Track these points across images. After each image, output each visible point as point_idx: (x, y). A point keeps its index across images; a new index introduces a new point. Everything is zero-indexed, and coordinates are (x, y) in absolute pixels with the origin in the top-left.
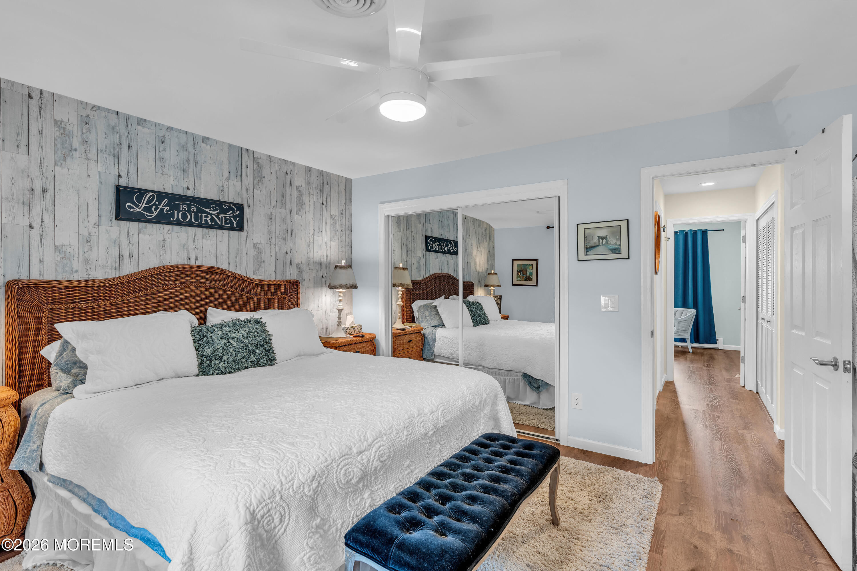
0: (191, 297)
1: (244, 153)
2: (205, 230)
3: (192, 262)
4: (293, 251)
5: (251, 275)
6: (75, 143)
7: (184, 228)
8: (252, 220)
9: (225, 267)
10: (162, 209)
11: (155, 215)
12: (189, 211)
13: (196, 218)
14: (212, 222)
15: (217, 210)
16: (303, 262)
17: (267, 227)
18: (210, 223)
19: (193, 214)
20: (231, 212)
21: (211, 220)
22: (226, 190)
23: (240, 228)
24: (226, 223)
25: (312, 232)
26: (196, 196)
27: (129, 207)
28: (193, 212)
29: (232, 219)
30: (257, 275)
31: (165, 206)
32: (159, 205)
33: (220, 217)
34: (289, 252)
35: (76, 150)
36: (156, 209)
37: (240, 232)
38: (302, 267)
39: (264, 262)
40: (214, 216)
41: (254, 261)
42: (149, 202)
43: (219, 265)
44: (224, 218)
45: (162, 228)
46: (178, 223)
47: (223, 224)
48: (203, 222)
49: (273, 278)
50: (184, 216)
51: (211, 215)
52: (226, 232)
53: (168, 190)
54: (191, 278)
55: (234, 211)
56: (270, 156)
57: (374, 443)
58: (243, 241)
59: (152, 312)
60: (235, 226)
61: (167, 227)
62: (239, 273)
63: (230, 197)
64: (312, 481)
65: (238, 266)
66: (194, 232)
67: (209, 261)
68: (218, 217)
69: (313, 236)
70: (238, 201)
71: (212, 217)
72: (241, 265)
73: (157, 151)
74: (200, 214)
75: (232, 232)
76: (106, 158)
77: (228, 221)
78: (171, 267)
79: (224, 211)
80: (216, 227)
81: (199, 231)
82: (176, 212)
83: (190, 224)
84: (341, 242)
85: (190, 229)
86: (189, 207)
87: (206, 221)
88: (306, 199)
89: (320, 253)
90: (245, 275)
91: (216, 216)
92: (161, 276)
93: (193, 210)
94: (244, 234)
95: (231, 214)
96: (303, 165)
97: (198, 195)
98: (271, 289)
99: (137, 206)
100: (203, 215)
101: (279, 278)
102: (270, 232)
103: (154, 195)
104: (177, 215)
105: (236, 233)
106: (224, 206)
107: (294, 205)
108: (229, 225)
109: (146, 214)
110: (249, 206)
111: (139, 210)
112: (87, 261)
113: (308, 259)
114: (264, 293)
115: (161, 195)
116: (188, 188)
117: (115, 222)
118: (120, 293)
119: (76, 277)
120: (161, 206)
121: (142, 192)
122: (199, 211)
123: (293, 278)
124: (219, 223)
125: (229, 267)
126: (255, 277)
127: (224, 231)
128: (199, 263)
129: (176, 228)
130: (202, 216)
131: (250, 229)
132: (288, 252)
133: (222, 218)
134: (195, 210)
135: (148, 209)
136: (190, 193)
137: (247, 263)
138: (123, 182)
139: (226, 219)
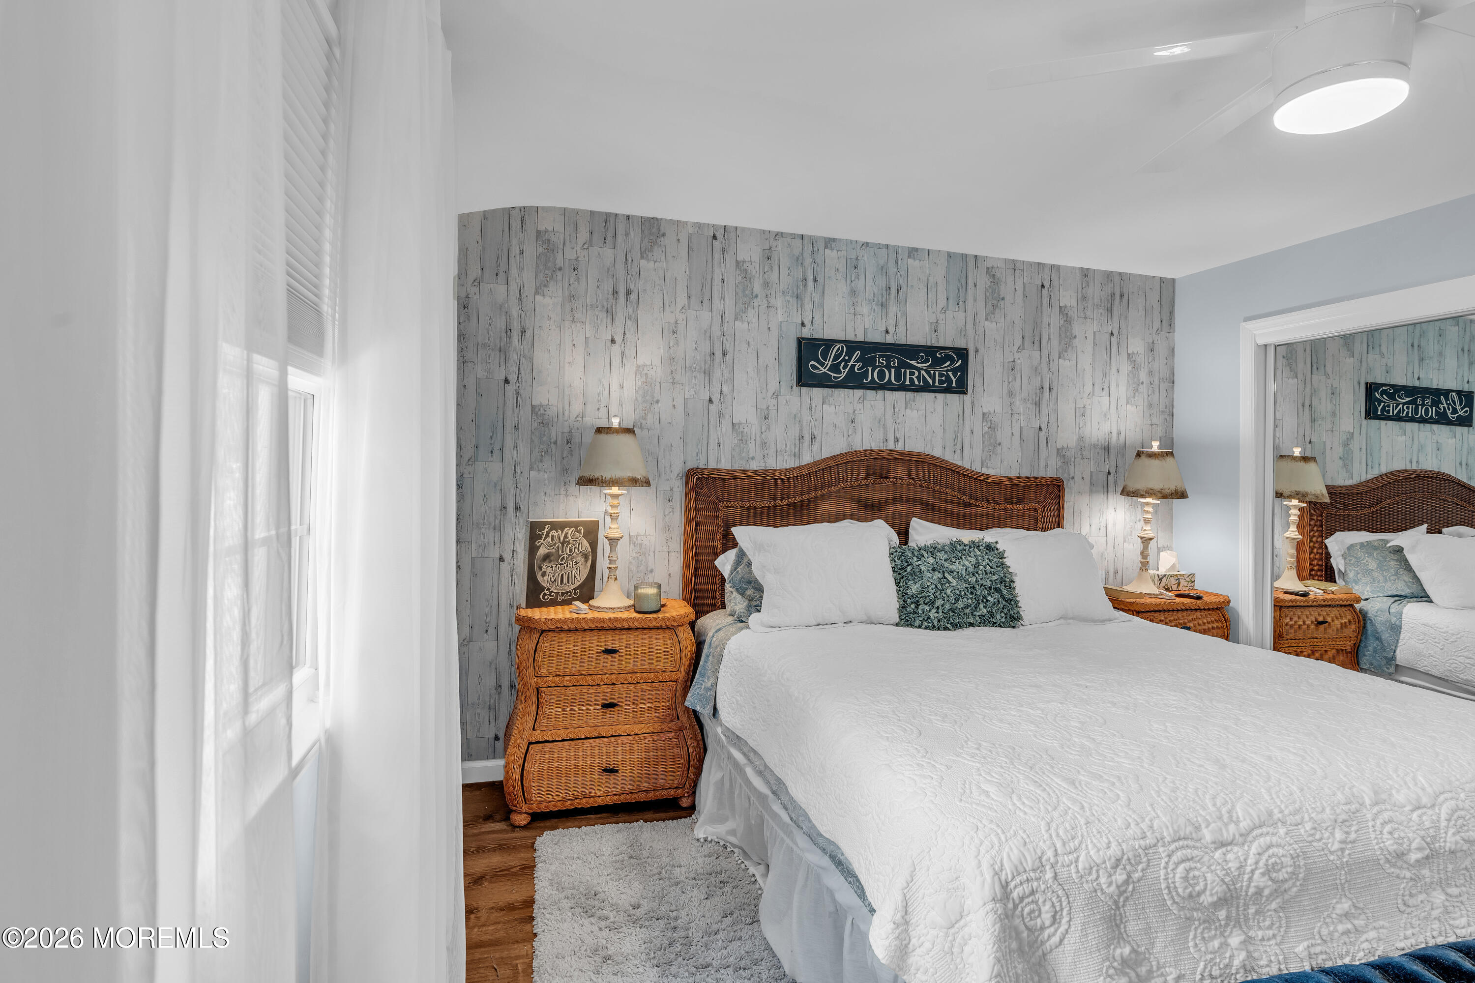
0: (887, 499)
1: (971, 262)
2: (910, 394)
3: (891, 446)
4: (1053, 425)
5: (977, 467)
6: (756, 286)
7: (880, 393)
8: (982, 375)
9: (938, 453)
10: (853, 367)
11: (843, 375)
12: (888, 367)
13: (898, 376)
14: (919, 382)
15: (927, 361)
16: (1072, 444)
17: (1006, 384)
18: (917, 383)
19: (893, 370)
20: (948, 363)
21: (918, 378)
22: (941, 328)
23: (961, 389)
24: (941, 382)
25: (1088, 388)
26: (898, 342)
27: (814, 367)
28: (893, 368)
29: (950, 373)
30: (988, 468)
31: (857, 361)
32: (849, 360)
33: (932, 372)
34: (1044, 427)
35: (757, 296)
36: (845, 367)
37: (961, 395)
38: (1068, 454)
39: (1000, 444)
40: (923, 372)
41: (983, 443)
42: (837, 357)
43: (928, 451)
44: (937, 373)
45: (851, 395)
46: (873, 386)
47: (937, 384)
48: (908, 382)
49: (1015, 473)
50: (881, 375)
51: (919, 369)
52: (940, 396)
53: (861, 338)
54: (888, 471)
55: (953, 361)
56: (1013, 260)
57: (1255, 833)
58: (966, 409)
59: (837, 520)
60: (954, 385)
61: (859, 393)
62: (959, 463)
63: (948, 338)
64: (1115, 867)
65: (958, 452)
66: (894, 398)
67: (914, 444)
68: (928, 372)
69: (1091, 395)
70: (960, 344)
71: (920, 373)
72: (962, 450)
73: (848, 282)
74: (903, 370)
75: (948, 395)
76: (789, 302)
77: (944, 378)
78: (862, 453)
79: (937, 362)
80: (927, 388)
81: (902, 397)
82: (870, 369)
83: (889, 387)
84: (1150, 405)
85: (888, 394)
86: (888, 362)
87: (911, 380)
88: (1078, 329)
89: (1105, 428)
90: (967, 465)
91: (925, 371)
92: (849, 466)
93: (894, 364)
94: (968, 398)
95: (948, 366)
96: (1074, 268)
97: (902, 340)
98: (1012, 492)
99: (822, 364)
100: (908, 371)
101: (1026, 473)
102: (1011, 393)
103: (842, 346)
104: (872, 374)
105: (956, 397)
106: (938, 355)
107: (1055, 342)
108: (945, 385)
109: (833, 375)
110: (976, 351)
111: (824, 370)
112: (764, 445)
113: (1081, 439)
114: (999, 498)
115: (852, 346)
116: (887, 332)
117: (796, 389)
118: (799, 489)
119: (753, 466)
120: (851, 363)
121: (828, 344)
122: (903, 365)
123: (1052, 473)
124: (931, 382)
125: (944, 454)
126: (984, 471)
127: (937, 394)
128: (899, 447)
129: (870, 393)
130: (905, 372)
131: (979, 389)
132: (1042, 427)
133: (934, 374)
134: (896, 365)
135: (835, 368)
136: (890, 339)
137: (971, 447)
138: (806, 333)
139: (941, 375)
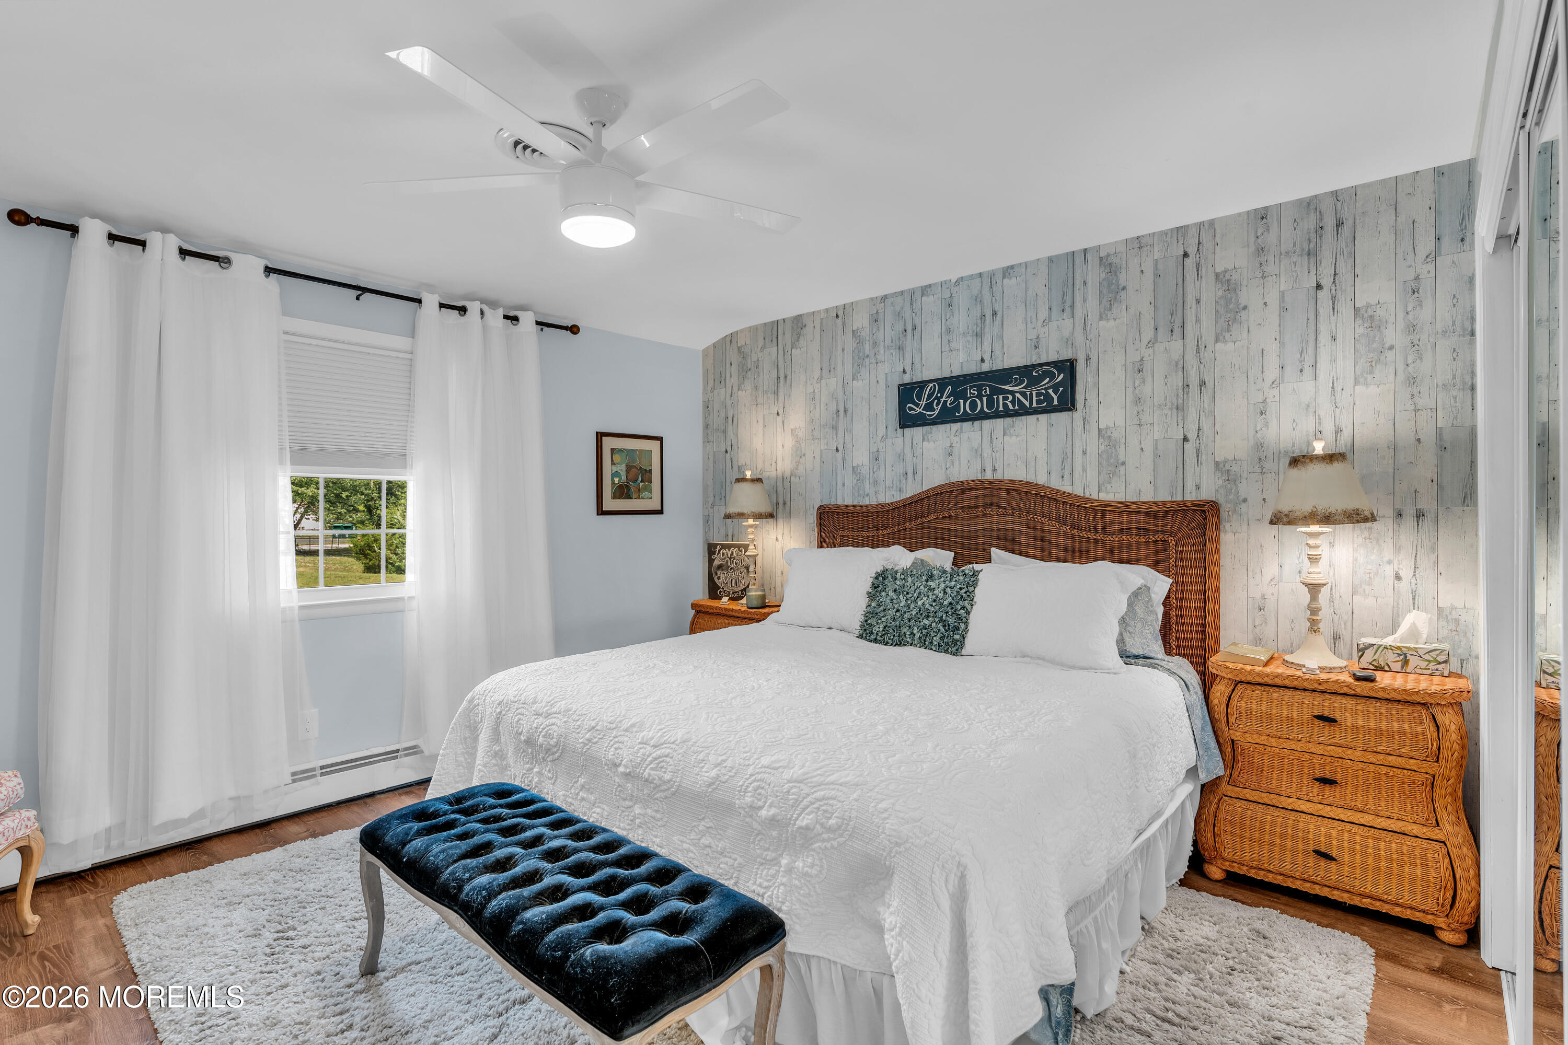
1: (1078, 259)
2: (1005, 421)
3: (989, 476)
4: (1207, 432)
5: (1093, 493)
6: (867, 348)
7: (973, 423)
8: (1097, 385)
9: (1042, 479)
10: (945, 402)
11: (936, 412)
12: (980, 396)
13: (990, 404)
14: (1014, 406)
15: (1022, 382)
16: (1242, 454)
17: (1130, 390)
18: (1011, 407)
19: (985, 399)
20: (1048, 379)
21: (1013, 402)
22: (1043, 342)
23: (1068, 403)
24: (1038, 402)
25: (1272, 373)
26: (993, 369)
27: (911, 409)
28: (984, 396)
29: (1050, 391)
30: (1107, 493)
31: (948, 397)
32: (941, 397)
33: (1028, 393)
34: (1192, 436)
35: (868, 356)
36: (938, 404)
37: (1070, 413)
38: (1235, 468)
39: (1123, 463)
40: (1017, 395)
41: (1100, 463)
42: (930, 396)
43: (1030, 478)
44: (1034, 393)
45: (946, 430)
46: (966, 418)
47: (1034, 405)
48: (1001, 409)
49: (1148, 496)
50: (973, 406)
51: (1012, 393)
52: (1043, 418)
53: (952, 373)
55: (1052, 376)
56: (1138, 237)
58: (1075, 428)
60: (1055, 403)
61: (952, 427)
62: (1067, 488)
63: (1049, 353)
65: (1067, 477)
66: (989, 427)
67: (1014, 472)
68: (1024, 395)
69: (1276, 384)
70: (1066, 355)
71: (1014, 397)
72: (1071, 474)
73: (944, 322)
74: (995, 397)
75: (1053, 415)
76: (893, 354)
77: (1042, 398)
78: (960, 483)
79: (1034, 382)
80: (1023, 411)
81: (999, 423)
82: (962, 402)
83: (982, 416)
85: (983, 423)
86: (980, 391)
87: (1005, 405)
88: (1250, 296)
89: (1307, 425)
90: (1078, 491)
91: (1020, 393)
92: (946, 497)
93: (986, 392)
94: (1077, 415)
95: (1047, 383)
97: (998, 365)
98: (1130, 520)
99: (917, 405)
100: (1001, 397)
101: (1164, 496)
102: (1138, 400)
103: (934, 385)
104: (964, 406)
105: (1062, 417)
106: (1034, 373)
107: (1207, 323)
108: (1045, 405)
109: (927, 413)
110: (1088, 359)
111: (919, 410)
112: (876, 482)
113: (1260, 446)
114: (1112, 528)
115: (943, 383)
116: (983, 360)
117: (899, 432)
119: (867, 501)
120: (944, 399)
121: (922, 384)
122: (995, 391)
123: (1207, 494)
124: (1027, 404)
125: (1049, 480)
126: (1103, 496)
127: (1039, 416)
128: (998, 476)
129: (963, 426)
130: (998, 398)
131: (1092, 402)
132: (1189, 437)
133: (1031, 394)
134: (988, 393)
135: (929, 407)
136: (985, 367)
137: (1084, 470)
138: (907, 379)
139: (1038, 395)
